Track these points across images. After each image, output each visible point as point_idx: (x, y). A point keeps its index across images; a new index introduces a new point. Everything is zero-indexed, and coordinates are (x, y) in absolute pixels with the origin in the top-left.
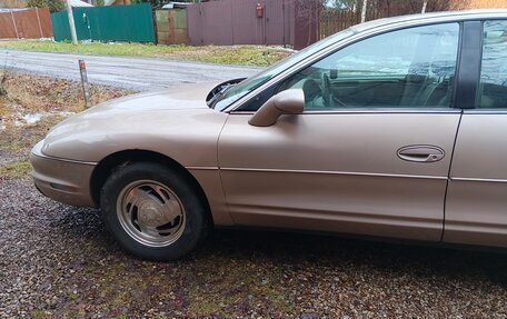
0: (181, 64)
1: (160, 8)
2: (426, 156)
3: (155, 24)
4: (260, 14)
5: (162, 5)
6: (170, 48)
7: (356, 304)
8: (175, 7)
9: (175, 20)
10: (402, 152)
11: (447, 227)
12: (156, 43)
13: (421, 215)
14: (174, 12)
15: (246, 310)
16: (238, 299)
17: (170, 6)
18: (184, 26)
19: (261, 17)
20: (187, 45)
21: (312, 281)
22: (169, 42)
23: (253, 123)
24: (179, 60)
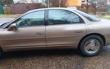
0: (9, 19)
1: (4, 6)
2: (41, 34)
3: (3, 10)
4: (27, 7)
5: (5, 5)
6: (7, 15)
7: (33, 63)
8: (8, 6)
9: (8, 9)
10: (36, 33)
11: (47, 46)
12: (4, 14)
13: (42, 44)
14: (7, 7)
15: (10, 68)
16: (9, 66)
17: (6, 5)
18: (10, 10)
19: (28, 8)
20: (11, 14)
21: (25, 60)
22: (7, 14)
23: (8, 30)
24: (9, 18)
